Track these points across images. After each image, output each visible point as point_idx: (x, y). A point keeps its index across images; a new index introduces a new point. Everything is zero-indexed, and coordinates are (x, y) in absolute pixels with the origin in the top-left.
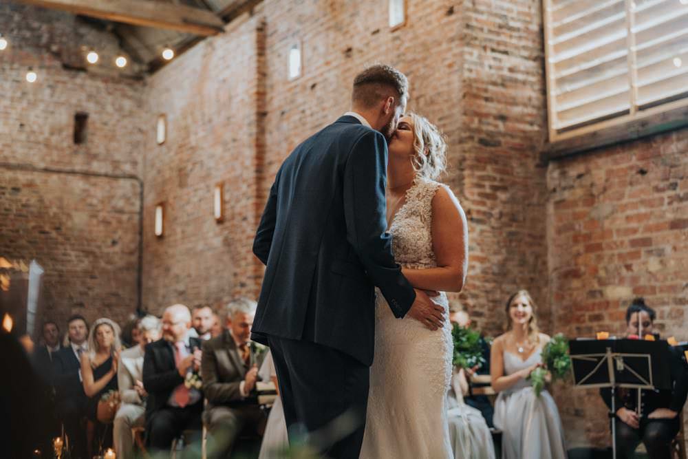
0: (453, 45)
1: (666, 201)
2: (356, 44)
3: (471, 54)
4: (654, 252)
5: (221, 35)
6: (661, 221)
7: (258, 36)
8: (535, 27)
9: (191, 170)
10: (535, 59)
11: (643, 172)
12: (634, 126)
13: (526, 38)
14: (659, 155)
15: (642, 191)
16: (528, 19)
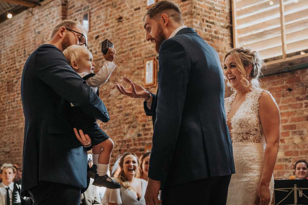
0: (186, 17)
1: (304, 105)
2: (125, 15)
3: (196, 23)
4: (297, 133)
5: (38, 7)
6: (301, 116)
7: (63, 8)
8: (227, 10)
9: (16, 82)
10: (227, 28)
11: (290, 90)
12: (285, 65)
13: (223, 16)
14: (299, 81)
15: (290, 100)
16: (224, 6)
